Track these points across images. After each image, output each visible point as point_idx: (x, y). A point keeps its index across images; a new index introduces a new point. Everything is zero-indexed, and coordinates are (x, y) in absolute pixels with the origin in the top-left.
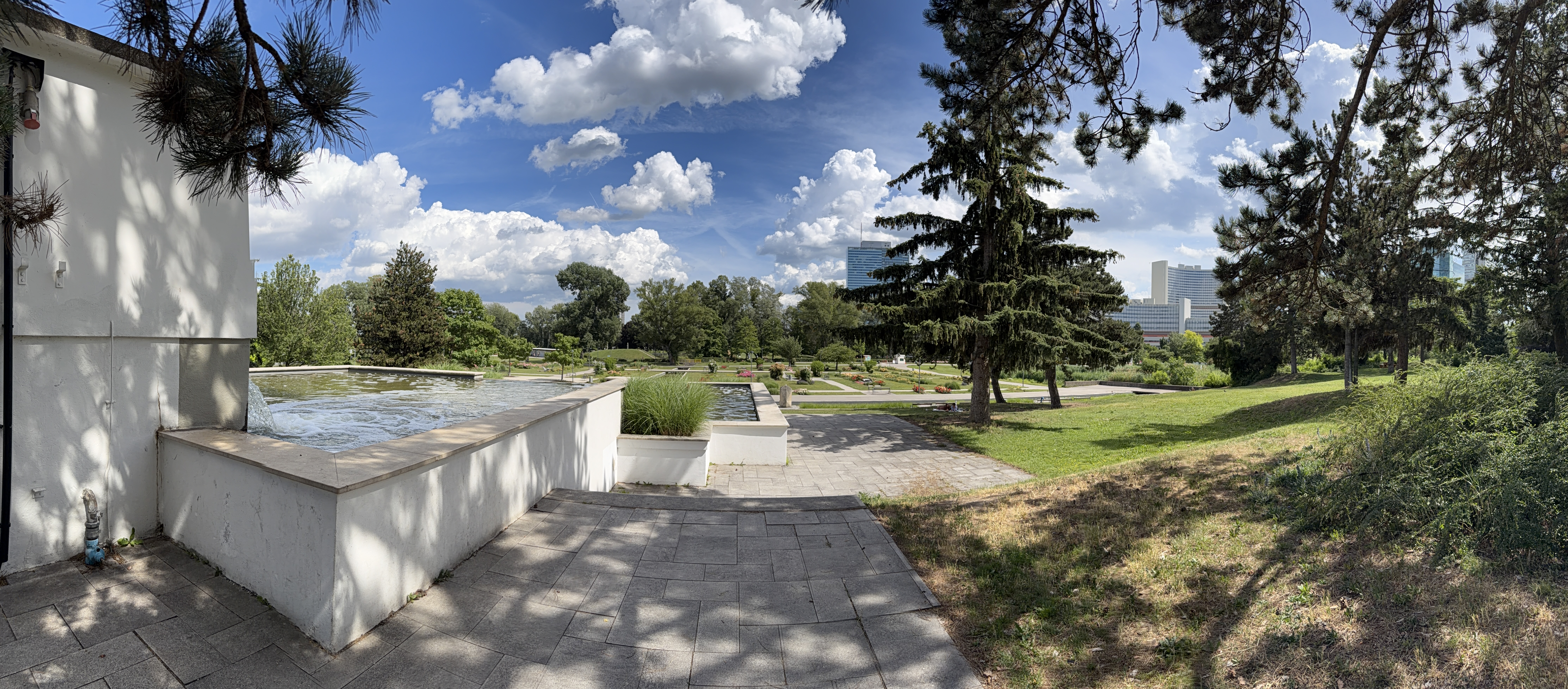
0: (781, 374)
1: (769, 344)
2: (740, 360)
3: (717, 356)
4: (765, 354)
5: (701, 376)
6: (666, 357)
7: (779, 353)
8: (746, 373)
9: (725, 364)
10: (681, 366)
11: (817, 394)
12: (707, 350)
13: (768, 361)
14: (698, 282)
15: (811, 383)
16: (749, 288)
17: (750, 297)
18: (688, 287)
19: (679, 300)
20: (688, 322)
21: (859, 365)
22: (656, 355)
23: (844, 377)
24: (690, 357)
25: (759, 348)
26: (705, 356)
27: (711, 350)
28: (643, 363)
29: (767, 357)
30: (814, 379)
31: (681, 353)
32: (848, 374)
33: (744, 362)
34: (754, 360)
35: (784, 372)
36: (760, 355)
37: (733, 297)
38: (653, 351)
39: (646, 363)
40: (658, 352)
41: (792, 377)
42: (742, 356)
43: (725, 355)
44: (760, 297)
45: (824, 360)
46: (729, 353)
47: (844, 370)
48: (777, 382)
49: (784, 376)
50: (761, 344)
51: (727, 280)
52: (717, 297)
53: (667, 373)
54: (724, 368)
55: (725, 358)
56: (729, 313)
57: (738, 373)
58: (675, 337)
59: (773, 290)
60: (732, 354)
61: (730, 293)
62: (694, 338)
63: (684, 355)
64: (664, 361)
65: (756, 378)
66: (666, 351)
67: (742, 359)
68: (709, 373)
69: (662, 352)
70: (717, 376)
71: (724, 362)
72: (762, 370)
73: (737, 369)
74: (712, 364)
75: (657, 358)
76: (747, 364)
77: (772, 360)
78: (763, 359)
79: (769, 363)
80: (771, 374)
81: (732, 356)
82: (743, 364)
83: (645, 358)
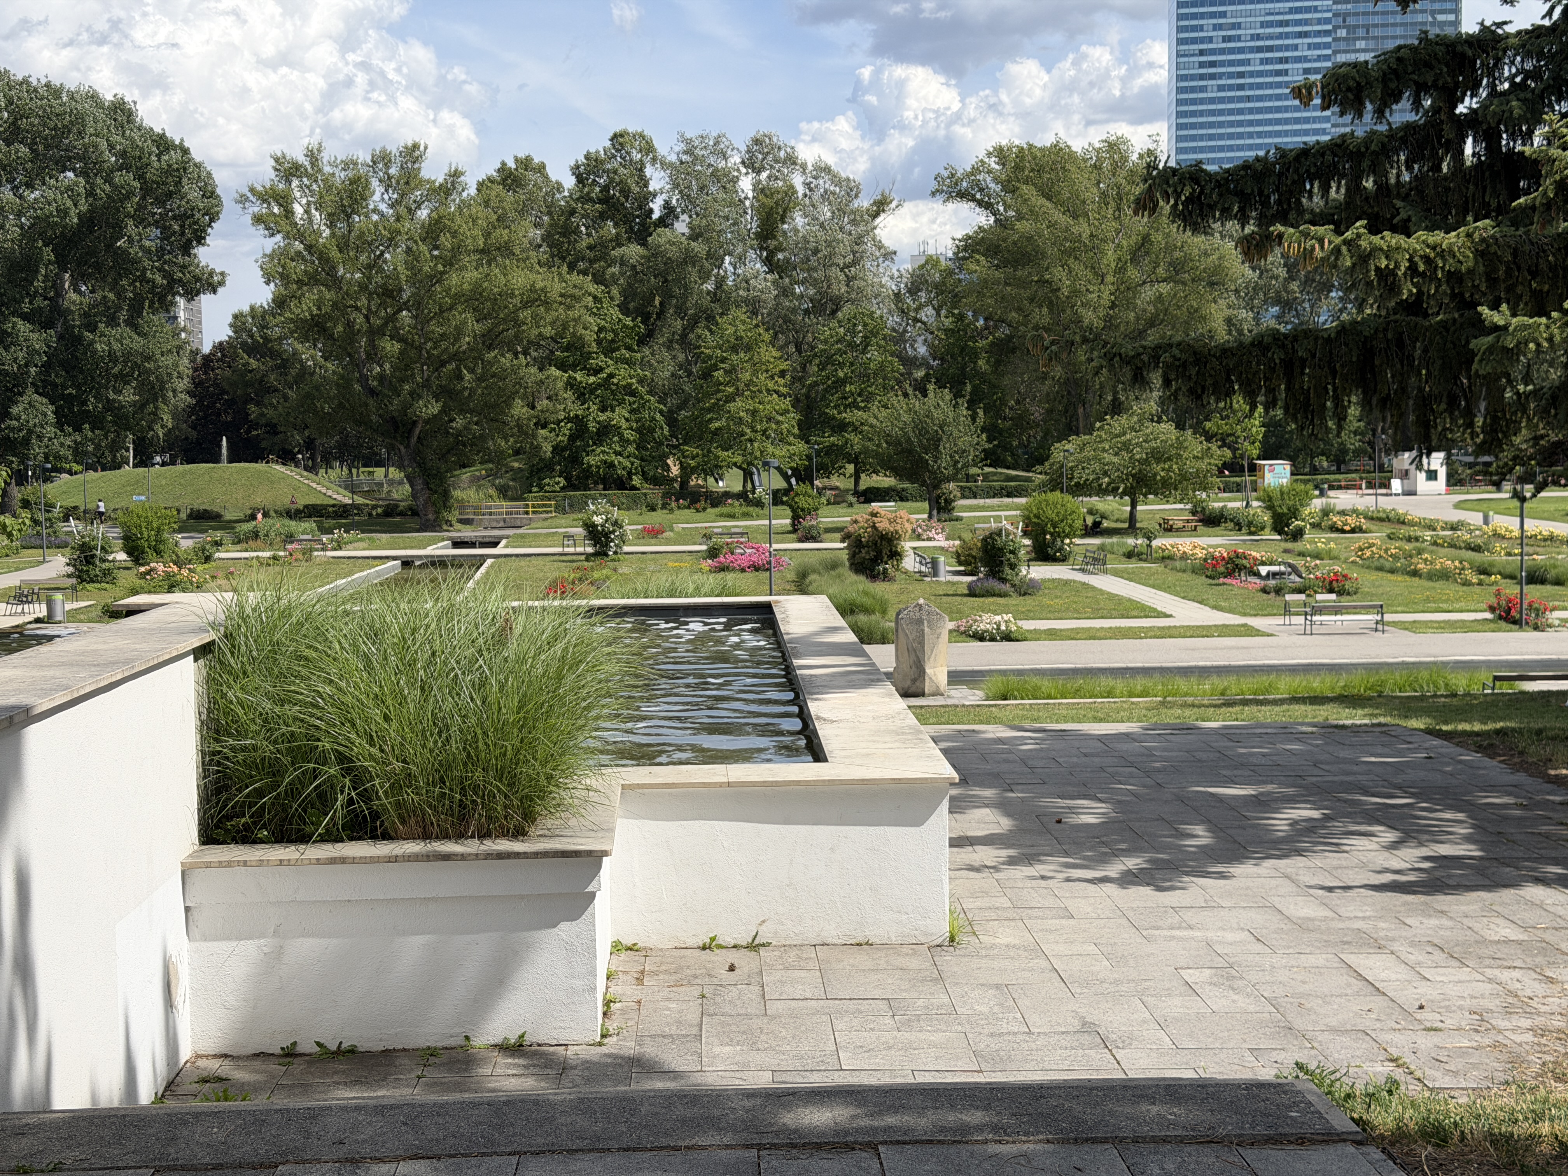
0: (896, 555)
1: (841, 427)
2: (717, 500)
3: (622, 484)
4: (826, 470)
5: (554, 571)
6: (402, 493)
7: (887, 465)
8: (745, 554)
9: (658, 517)
10: (467, 533)
11: (1053, 635)
12: (575, 460)
13: (839, 499)
14: (525, 163)
15: (1026, 589)
16: (746, 185)
17: (751, 223)
18: (481, 185)
19: (446, 241)
20: (490, 340)
21: (1234, 504)
22: (352, 488)
23: (1166, 558)
24: (504, 492)
25: (800, 447)
26: (571, 486)
27: (592, 460)
28: (293, 525)
29: (836, 481)
30: (1039, 572)
31: (466, 475)
32: (1184, 544)
33: (736, 506)
34: (777, 498)
35: (907, 545)
36: (804, 475)
37: (681, 227)
38: (338, 472)
39: (310, 525)
40: (361, 474)
41: (946, 565)
42: (732, 481)
43: (655, 481)
44: (799, 220)
45: (1080, 489)
46: (675, 470)
47: (1168, 529)
48: (879, 588)
49: (910, 563)
50: (806, 429)
51: (648, 148)
52: (610, 228)
53: (407, 563)
54: (653, 533)
55: (654, 493)
56: (667, 295)
57: (713, 553)
58: (435, 408)
59: (852, 190)
60: (687, 472)
61: (668, 208)
62: (519, 409)
63: (475, 481)
64: (391, 511)
65: (791, 576)
66: (401, 467)
67: (727, 495)
68: (588, 557)
69: (379, 472)
70: (624, 569)
71: (653, 509)
72: (814, 539)
73: (707, 537)
74: (598, 520)
75: (359, 500)
76: (747, 516)
77: (856, 493)
78: (820, 491)
79: (841, 509)
80: (852, 556)
81: (684, 484)
82: (732, 516)
83: (301, 502)
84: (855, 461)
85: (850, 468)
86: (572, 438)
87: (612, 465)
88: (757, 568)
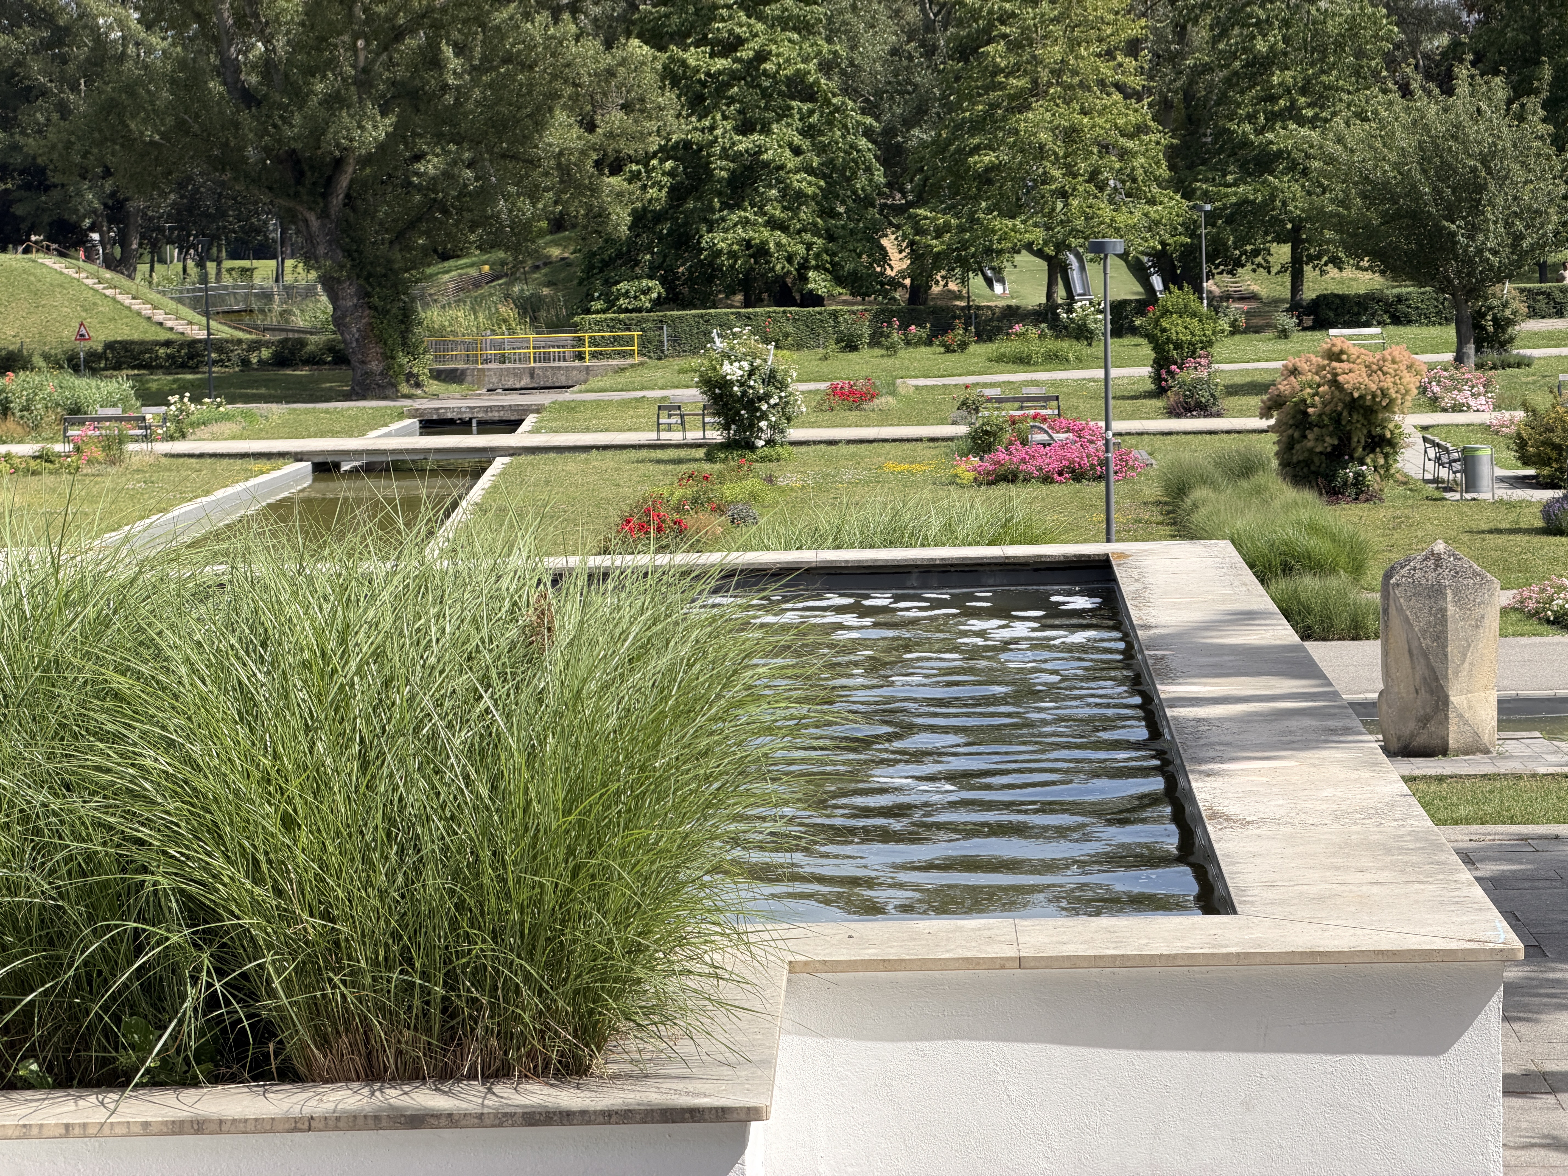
0: (1383, 444)
2: (990, 325)
3: (785, 292)
5: (639, 483)
6: (313, 314)
7: (1364, 246)
8: (1053, 443)
9: (864, 364)
10: (452, 400)
12: (684, 241)
13: (1253, 322)
22: (206, 305)
26: (674, 297)
27: (720, 240)
28: (82, 387)
29: (1249, 281)
31: (448, 276)
33: (1032, 339)
34: (1124, 318)
35: (1408, 422)
36: (1181, 269)
39: (117, 386)
40: (226, 275)
41: (1494, 464)
42: (1022, 284)
46: (899, 261)
48: (1347, 517)
49: (1414, 461)
53: (324, 467)
54: (852, 399)
55: (854, 312)
57: (982, 442)
58: (379, 130)
60: (924, 263)
63: (469, 287)
64: (289, 354)
65: (1152, 491)
66: (309, 259)
67: (1012, 314)
68: (712, 451)
69: (264, 269)
70: (789, 478)
71: (850, 345)
72: (1201, 409)
73: (970, 406)
74: (732, 371)
75: (223, 331)
76: (1055, 359)
77: (1296, 307)
78: (1217, 304)
79: (1262, 343)
80: (1287, 448)
81: (918, 292)
82: (1023, 361)
83: (100, 336)
84: (1294, 238)
85: (1282, 253)
86: (677, 194)
87: (761, 252)
88: (1077, 475)
